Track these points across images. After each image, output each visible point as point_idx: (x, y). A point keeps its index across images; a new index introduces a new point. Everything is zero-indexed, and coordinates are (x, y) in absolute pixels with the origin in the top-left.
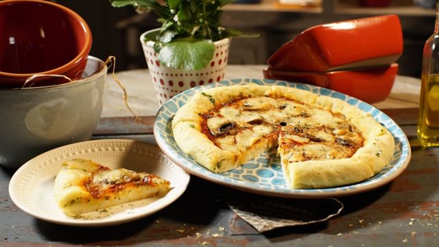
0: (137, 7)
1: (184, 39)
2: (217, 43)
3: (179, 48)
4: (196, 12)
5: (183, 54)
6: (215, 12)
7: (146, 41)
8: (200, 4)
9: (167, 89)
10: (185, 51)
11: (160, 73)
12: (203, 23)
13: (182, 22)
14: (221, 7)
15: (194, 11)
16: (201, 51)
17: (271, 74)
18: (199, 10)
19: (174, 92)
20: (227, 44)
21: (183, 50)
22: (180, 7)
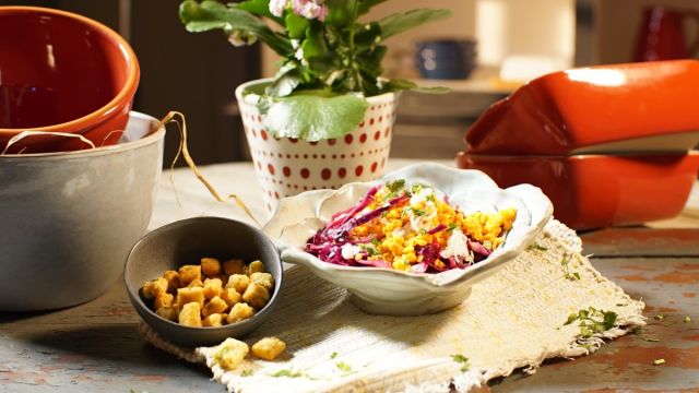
0: (230, 32)
1: (313, 91)
2: (372, 100)
3: (303, 104)
4: (336, 44)
5: (308, 115)
6: (372, 48)
7: (244, 94)
8: (345, 30)
9: (281, 182)
10: (312, 110)
11: (268, 154)
12: (350, 66)
13: (311, 60)
14: (382, 39)
15: (331, 41)
16: (342, 110)
17: (470, 161)
18: (342, 42)
19: (293, 188)
20: (390, 103)
21: (310, 108)
22: (307, 32)
